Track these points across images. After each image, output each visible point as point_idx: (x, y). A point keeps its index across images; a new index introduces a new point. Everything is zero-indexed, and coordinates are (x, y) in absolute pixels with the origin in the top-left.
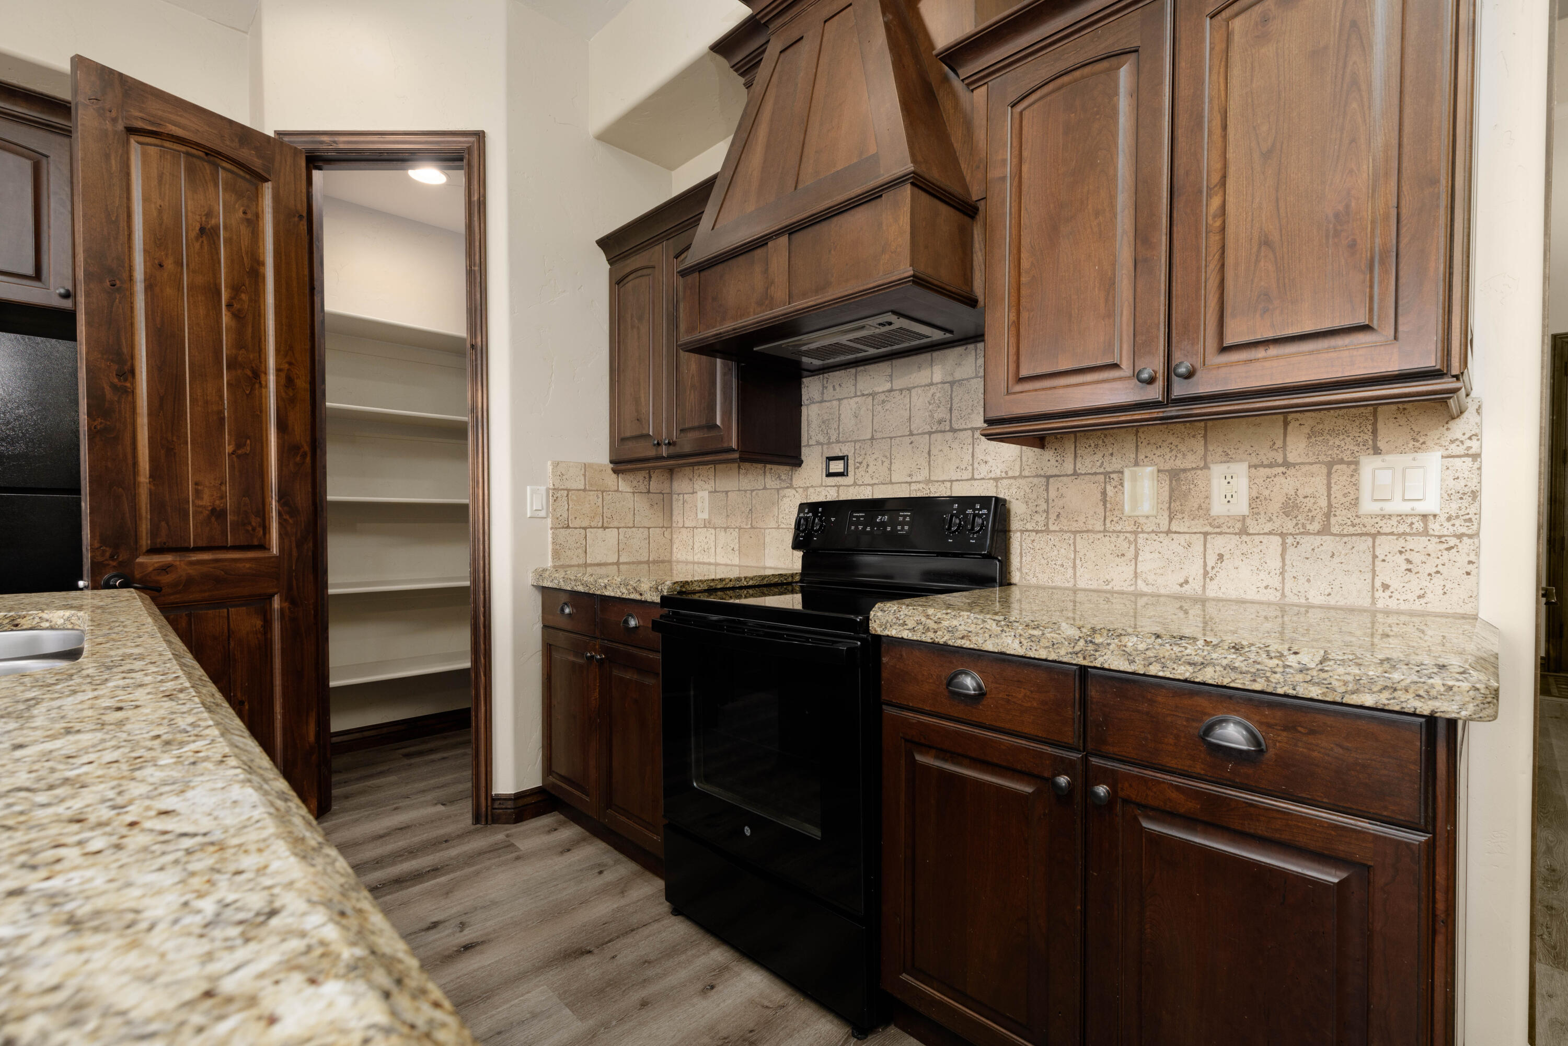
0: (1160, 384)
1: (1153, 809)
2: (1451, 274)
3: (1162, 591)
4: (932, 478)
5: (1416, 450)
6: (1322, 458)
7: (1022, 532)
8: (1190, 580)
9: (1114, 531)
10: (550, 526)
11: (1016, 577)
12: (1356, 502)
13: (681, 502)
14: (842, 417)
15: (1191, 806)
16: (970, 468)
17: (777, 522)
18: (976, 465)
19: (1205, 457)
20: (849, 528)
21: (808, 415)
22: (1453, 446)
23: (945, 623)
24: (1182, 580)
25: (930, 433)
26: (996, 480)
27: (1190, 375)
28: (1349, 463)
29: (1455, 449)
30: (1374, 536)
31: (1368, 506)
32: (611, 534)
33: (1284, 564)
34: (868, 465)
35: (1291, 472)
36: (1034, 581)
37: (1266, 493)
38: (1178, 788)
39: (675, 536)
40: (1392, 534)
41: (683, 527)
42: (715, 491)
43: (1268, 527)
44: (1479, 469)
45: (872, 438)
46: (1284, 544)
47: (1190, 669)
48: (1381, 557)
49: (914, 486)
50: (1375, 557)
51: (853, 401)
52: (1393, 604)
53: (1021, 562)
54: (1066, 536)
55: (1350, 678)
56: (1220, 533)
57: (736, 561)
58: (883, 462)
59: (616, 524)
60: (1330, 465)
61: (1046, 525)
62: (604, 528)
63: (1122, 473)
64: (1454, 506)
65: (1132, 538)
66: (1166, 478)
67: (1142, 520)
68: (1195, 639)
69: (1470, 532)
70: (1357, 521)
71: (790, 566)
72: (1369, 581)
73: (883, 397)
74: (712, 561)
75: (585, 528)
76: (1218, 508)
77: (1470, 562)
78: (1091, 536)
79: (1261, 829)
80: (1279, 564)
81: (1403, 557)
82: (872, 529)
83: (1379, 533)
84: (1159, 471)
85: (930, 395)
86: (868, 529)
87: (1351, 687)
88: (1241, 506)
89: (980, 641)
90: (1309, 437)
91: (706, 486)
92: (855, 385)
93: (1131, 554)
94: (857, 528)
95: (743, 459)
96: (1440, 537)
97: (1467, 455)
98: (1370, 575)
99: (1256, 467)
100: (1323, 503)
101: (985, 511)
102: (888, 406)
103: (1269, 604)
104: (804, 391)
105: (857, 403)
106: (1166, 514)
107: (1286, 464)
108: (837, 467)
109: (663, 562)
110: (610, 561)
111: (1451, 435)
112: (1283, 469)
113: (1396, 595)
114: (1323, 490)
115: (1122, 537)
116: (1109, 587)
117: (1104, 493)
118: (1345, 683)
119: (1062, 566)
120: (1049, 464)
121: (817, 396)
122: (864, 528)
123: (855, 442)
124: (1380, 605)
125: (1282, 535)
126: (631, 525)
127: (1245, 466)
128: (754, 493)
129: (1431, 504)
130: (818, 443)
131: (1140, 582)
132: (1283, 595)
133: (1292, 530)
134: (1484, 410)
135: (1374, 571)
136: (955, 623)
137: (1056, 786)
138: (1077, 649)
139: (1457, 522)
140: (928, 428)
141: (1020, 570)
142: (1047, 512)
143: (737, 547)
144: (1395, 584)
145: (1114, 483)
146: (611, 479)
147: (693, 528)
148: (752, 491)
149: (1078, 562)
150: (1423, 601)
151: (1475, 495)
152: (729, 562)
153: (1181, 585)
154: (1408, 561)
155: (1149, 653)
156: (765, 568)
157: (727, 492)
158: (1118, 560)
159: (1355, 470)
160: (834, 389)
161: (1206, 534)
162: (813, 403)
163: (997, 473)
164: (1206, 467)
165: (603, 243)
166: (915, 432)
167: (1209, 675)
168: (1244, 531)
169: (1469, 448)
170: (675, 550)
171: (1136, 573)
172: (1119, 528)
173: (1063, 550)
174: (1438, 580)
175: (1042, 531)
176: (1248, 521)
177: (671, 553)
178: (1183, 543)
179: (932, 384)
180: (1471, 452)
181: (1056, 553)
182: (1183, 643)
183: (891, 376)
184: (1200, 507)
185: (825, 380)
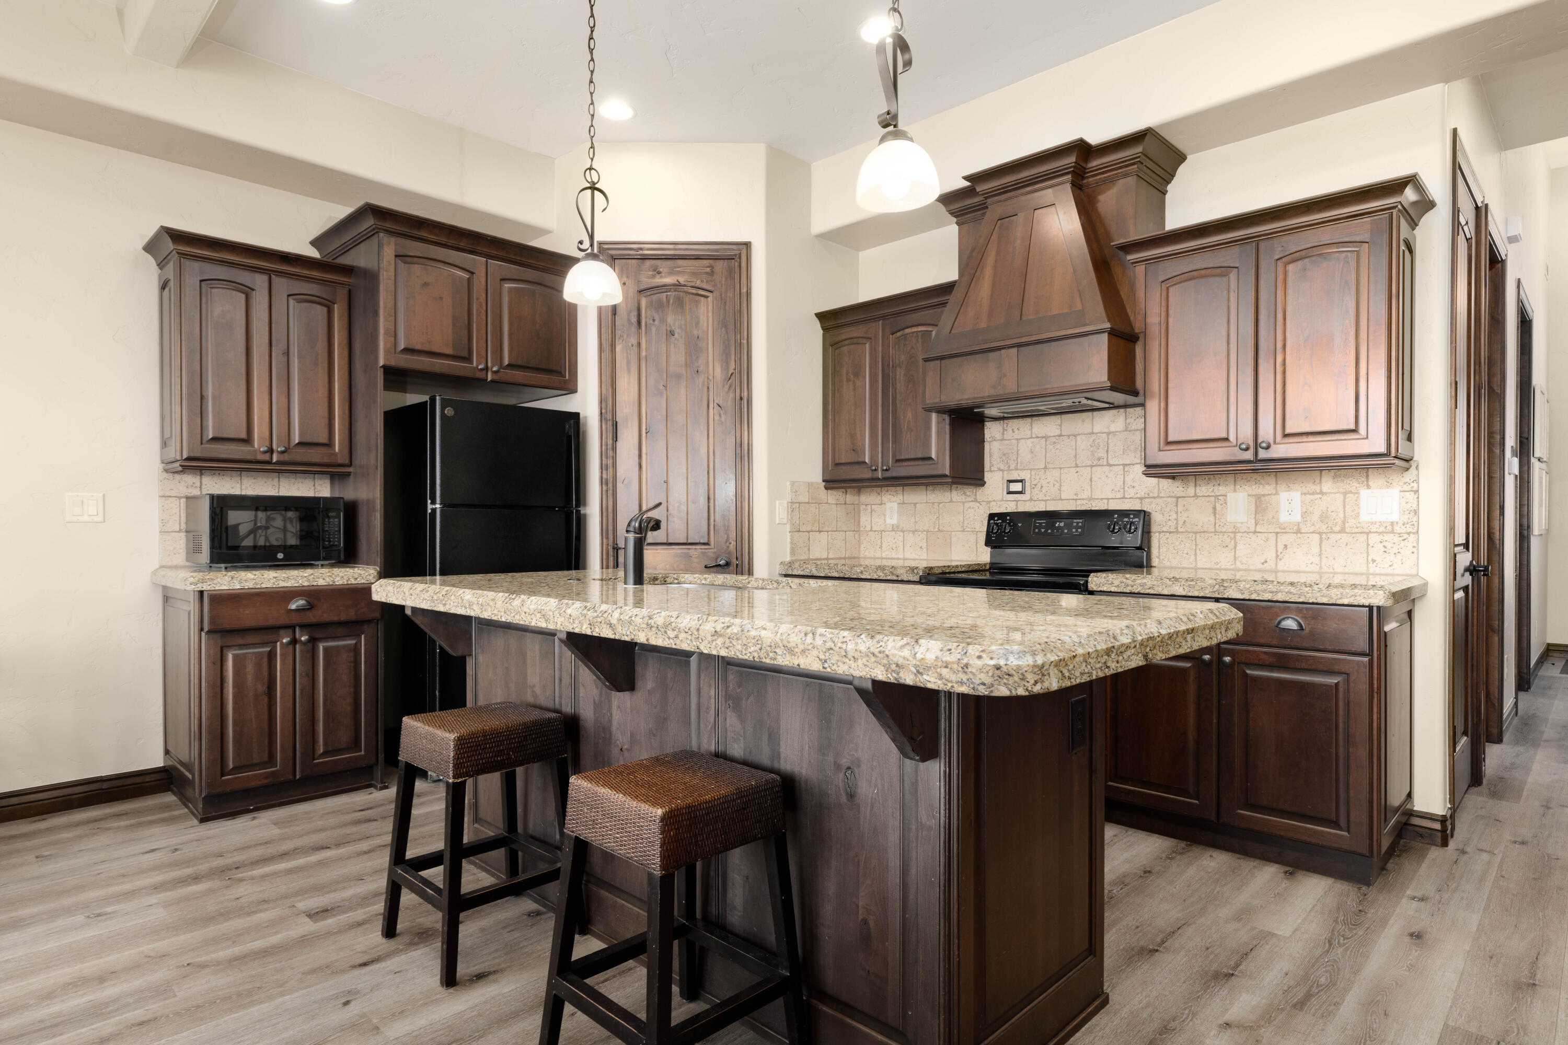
0: (1251, 451)
1: (1253, 664)
2: (1390, 408)
3: (1252, 568)
4: (1093, 497)
5: (1388, 487)
6: (1341, 490)
7: (1160, 532)
8: (1268, 560)
9: (1221, 532)
10: (788, 530)
11: (1155, 562)
12: (1357, 515)
13: (869, 511)
14: (1020, 451)
15: (1269, 660)
16: (1122, 491)
17: (963, 527)
18: (1126, 489)
19: (1276, 488)
20: (1034, 530)
21: (990, 449)
22: (1405, 486)
23: (1139, 582)
24: (1263, 561)
25: (1092, 466)
26: (1141, 499)
27: (1268, 447)
28: (1355, 493)
29: (1406, 488)
30: (1368, 534)
31: (1364, 517)
32: (824, 535)
33: (1321, 550)
34: (1042, 487)
35: (1324, 497)
36: (1168, 564)
37: (1311, 509)
38: (1265, 653)
39: (862, 538)
40: (1377, 532)
41: (871, 530)
42: (904, 503)
43: (1312, 529)
44: (1418, 498)
45: (1045, 468)
46: (1321, 538)
47: (1271, 594)
48: (1371, 545)
49: (1079, 502)
50: (1368, 545)
51: (1029, 441)
52: (1377, 570)
53: (1159, 552)
54: (1190, 535)
55: (1338, 593)
56: (1285, 533)
57: (925, 556)
58: (1054, 485)
59: (826, 528)
60: (1345, 494)
61: (1177, 528)
62: (820, 532)
63: (1226, 496)
64: (1406, 517)
65: (1232, 535)
66: (1253, 500)
67: (1239, 525)
68: (1273, 581)
69: (1413, 531)
70: (1359, 525)
71: (975, 559)
72: (1366, 558)
73: (1054, 440)
74: (901, 556)
75: (809, 532)
76: (1284, 518)
77: (1414, 547)
78: (1207, 535)
79: (1304, 666)
80: (1318, 550)
81: (1382, 544)
82: (1052, 531)
83: (1370, 532)
84: (1249, 495)
85: (1091, 440)
86: (1049, 531)
87: (1339, 596)
88: (1297, 517)
89: (1160, 589)
90: (1334, 478)
91: (894, 499)
92: (1031, 430)
93: (1232, 545)
94: (1040, 530)
95: (953, 483)
96: (1400, 534)
97: (1412, 491)
98: (1366, 555)
99: (1305, 494)
100: (1341, 515)
101: (1137, 520)
102: (1058, 446)
103: (1313, 572)
104: (986, 431)
105: (1033, 442)
106: (1253, 521)
107: (1322, 493)
108: (1017, 487)
109: (854, 558)
110: (823, 557)
111: (1404, 480)
112: (1319, 496)
113: (1379, 565)
114: (1341, 507)
115: (1226, 535)
116: (1218, 566)
117: (1215, 508)
118: (1337, 595)
119: (1187, 554)
120: (1178, 489)
121: (998, 436)
122: (1046, 531)
123: (1031, 470)
124: (1371, 571)
125: (1320, 533)
126: (835, 529)
127: (1299, 493)
128: (941, 505)
129: (1395, 517)
130: (999, 470)
131: (1238, 563)
132: (1321, 568)
133: (1325, 531)
134: (1420, 467)
135: (1368, 552)
136: (1144, 581)
137: (1203, 661)
138: (1215, 589)
139: (1408, 526)
140: (1090, 463)
141: (1158, 557)
142: (1177, 520)
143: (924, 546)
144: (1378, 559)
145: (1221, 502)
146: (823, 494)
147: (882, 531)
148: (939, 503)
149: (1198, 551)
150: (1392, 568)
151: (1416, 512)
152: (918, 557)
153: (1263, 564)
154: (1385, 547)
155: (1251, 589)
156: (951, 561)
157: (915, 504)
158: (1224, 550)
159: (1358, 497)
160: (1013, 432)
161: (1277, 533)
162: (995, 440)
163: (1142, 494)
164: (1277, 494)
165: (822, 317)
166: (1080, 465)
167: (1280, 597)
168: (1299, 532)
169: (1412, 487)
170: (862, 549)
171: (1235, 557)
172: (1224, 530)
173: (1187, 544)
174: (1399, 556)
175: (1173, 532)
176: (1301, 525)
177: (859, 551)
178: (1263, 538)
179: (1093, 433)
180: (1414, 489)
181: (1183, 545)
182: (1267, 583)
183: (1061, 426)
184: (1273, 517)
185: (1005, 426)
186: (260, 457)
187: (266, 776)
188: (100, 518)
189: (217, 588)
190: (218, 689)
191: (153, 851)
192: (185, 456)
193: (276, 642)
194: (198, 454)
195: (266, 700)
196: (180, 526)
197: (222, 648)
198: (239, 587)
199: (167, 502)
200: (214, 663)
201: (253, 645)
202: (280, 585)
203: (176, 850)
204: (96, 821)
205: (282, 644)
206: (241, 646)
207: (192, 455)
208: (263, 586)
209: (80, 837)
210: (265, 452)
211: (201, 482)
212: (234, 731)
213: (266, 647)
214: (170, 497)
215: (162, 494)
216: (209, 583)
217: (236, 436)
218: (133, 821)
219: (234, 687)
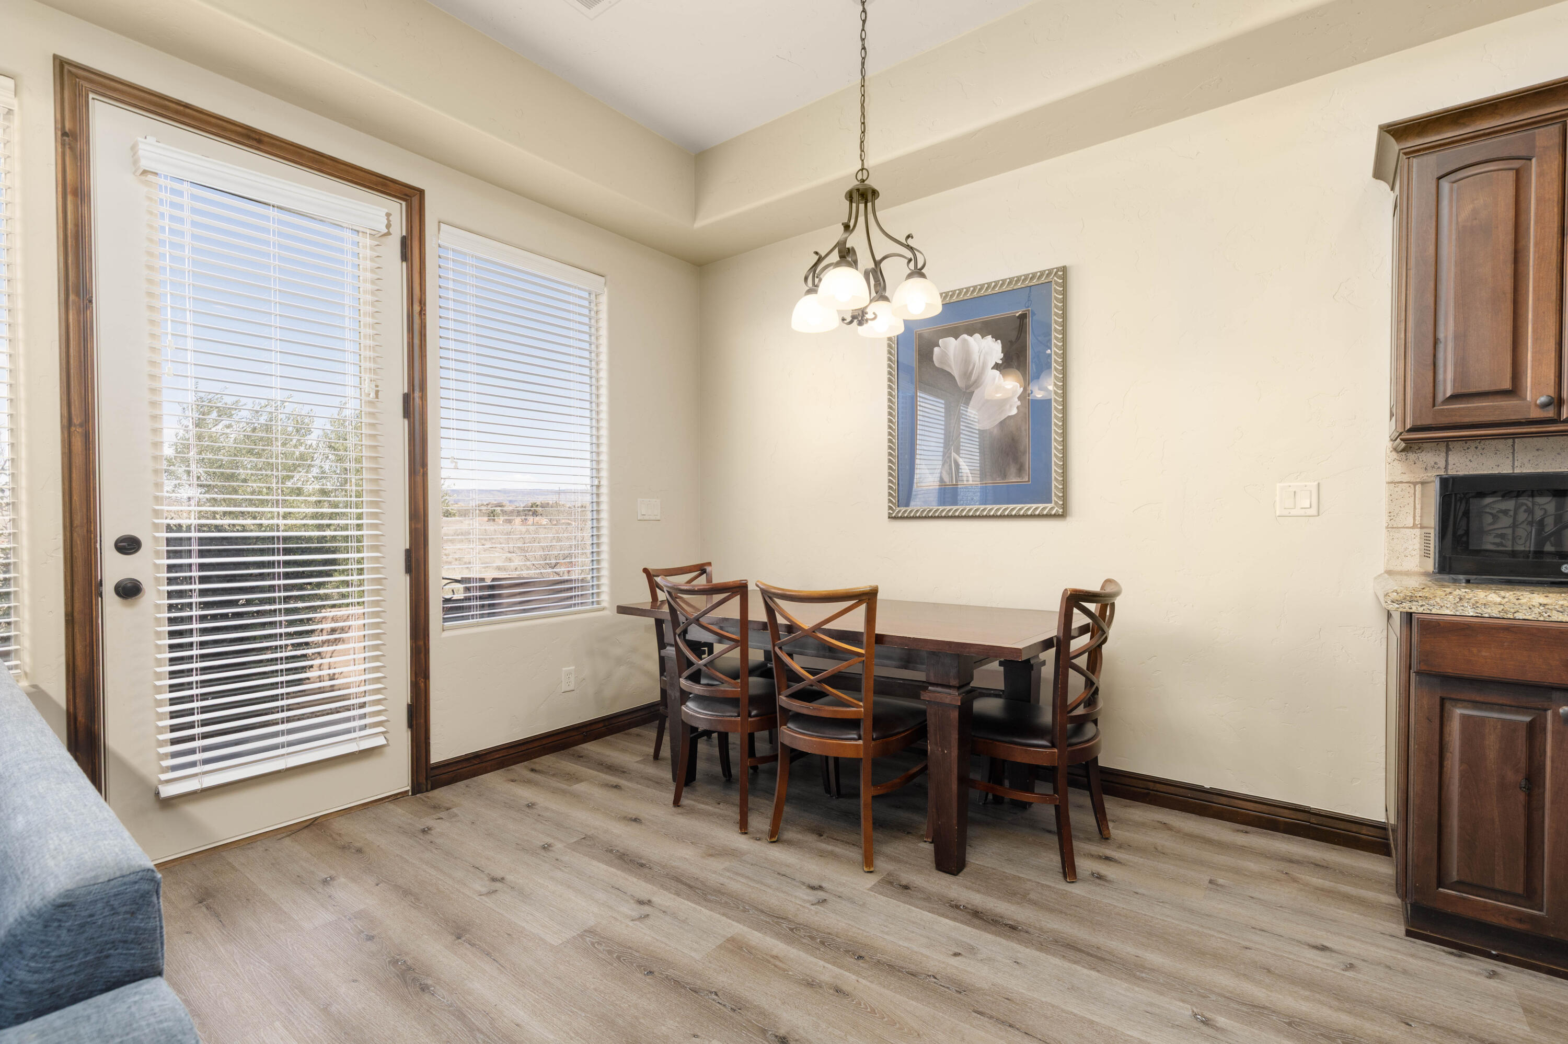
186: (1536, 414)
187: (1521, 918)
188: (1313, 511)
189: (1434, 611)
190: (1436, 759)
191: (1324, 948)
192: (1408, 426)
193: (1546, 710)
194: (1428, 421)
195: (1522, 797)
196: (1414, 519)
197: (1443, 700)
198: (1471, 614)
199: (1396, 489)
200: (1429, 720)
201: (1501, 708)
202: (1554, 618)
203: (1351, 967)
204: (1291, 861)
205: (1556, 714)
206: (1476, 704)
207: (1419, 423)
208: (1519, 616)
209: (1263, 876)
210: (1545, 406)
211: (1447, 461)
212: (1461, 828)
213: (1524, 714)
214: (1401, 482)
215: (1388, 480)
216: (1421, 603)
217: (1493, 388)
218: (1327, 884)
219: (1462, 761)
